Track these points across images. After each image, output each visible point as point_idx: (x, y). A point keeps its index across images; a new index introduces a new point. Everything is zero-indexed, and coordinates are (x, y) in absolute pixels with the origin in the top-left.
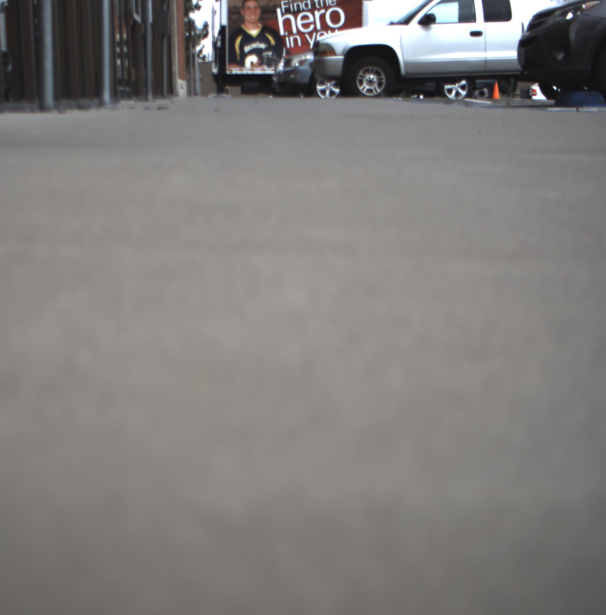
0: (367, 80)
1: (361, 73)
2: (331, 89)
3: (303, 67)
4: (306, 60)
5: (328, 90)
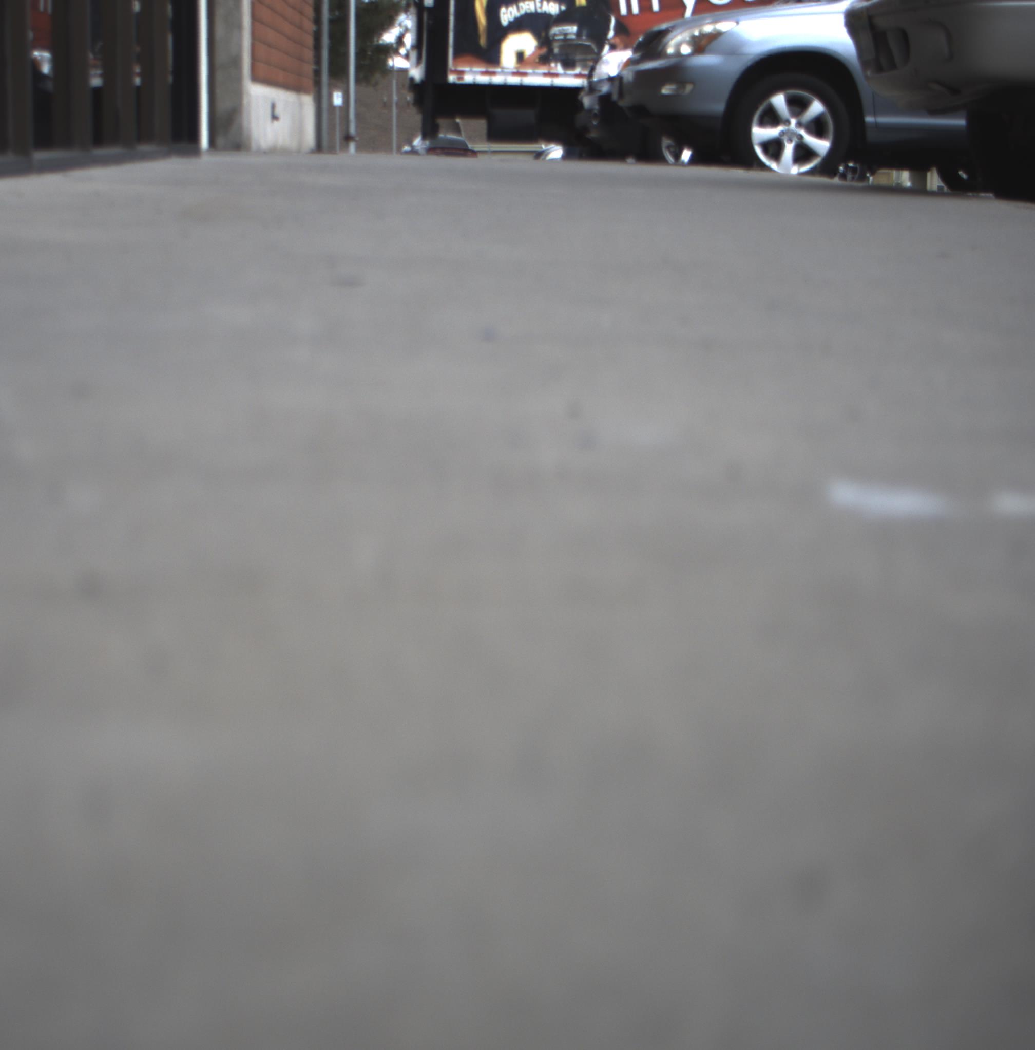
2: (801, 137)
3: (707, 60)
4: (717, 35)
5: (790, 140)
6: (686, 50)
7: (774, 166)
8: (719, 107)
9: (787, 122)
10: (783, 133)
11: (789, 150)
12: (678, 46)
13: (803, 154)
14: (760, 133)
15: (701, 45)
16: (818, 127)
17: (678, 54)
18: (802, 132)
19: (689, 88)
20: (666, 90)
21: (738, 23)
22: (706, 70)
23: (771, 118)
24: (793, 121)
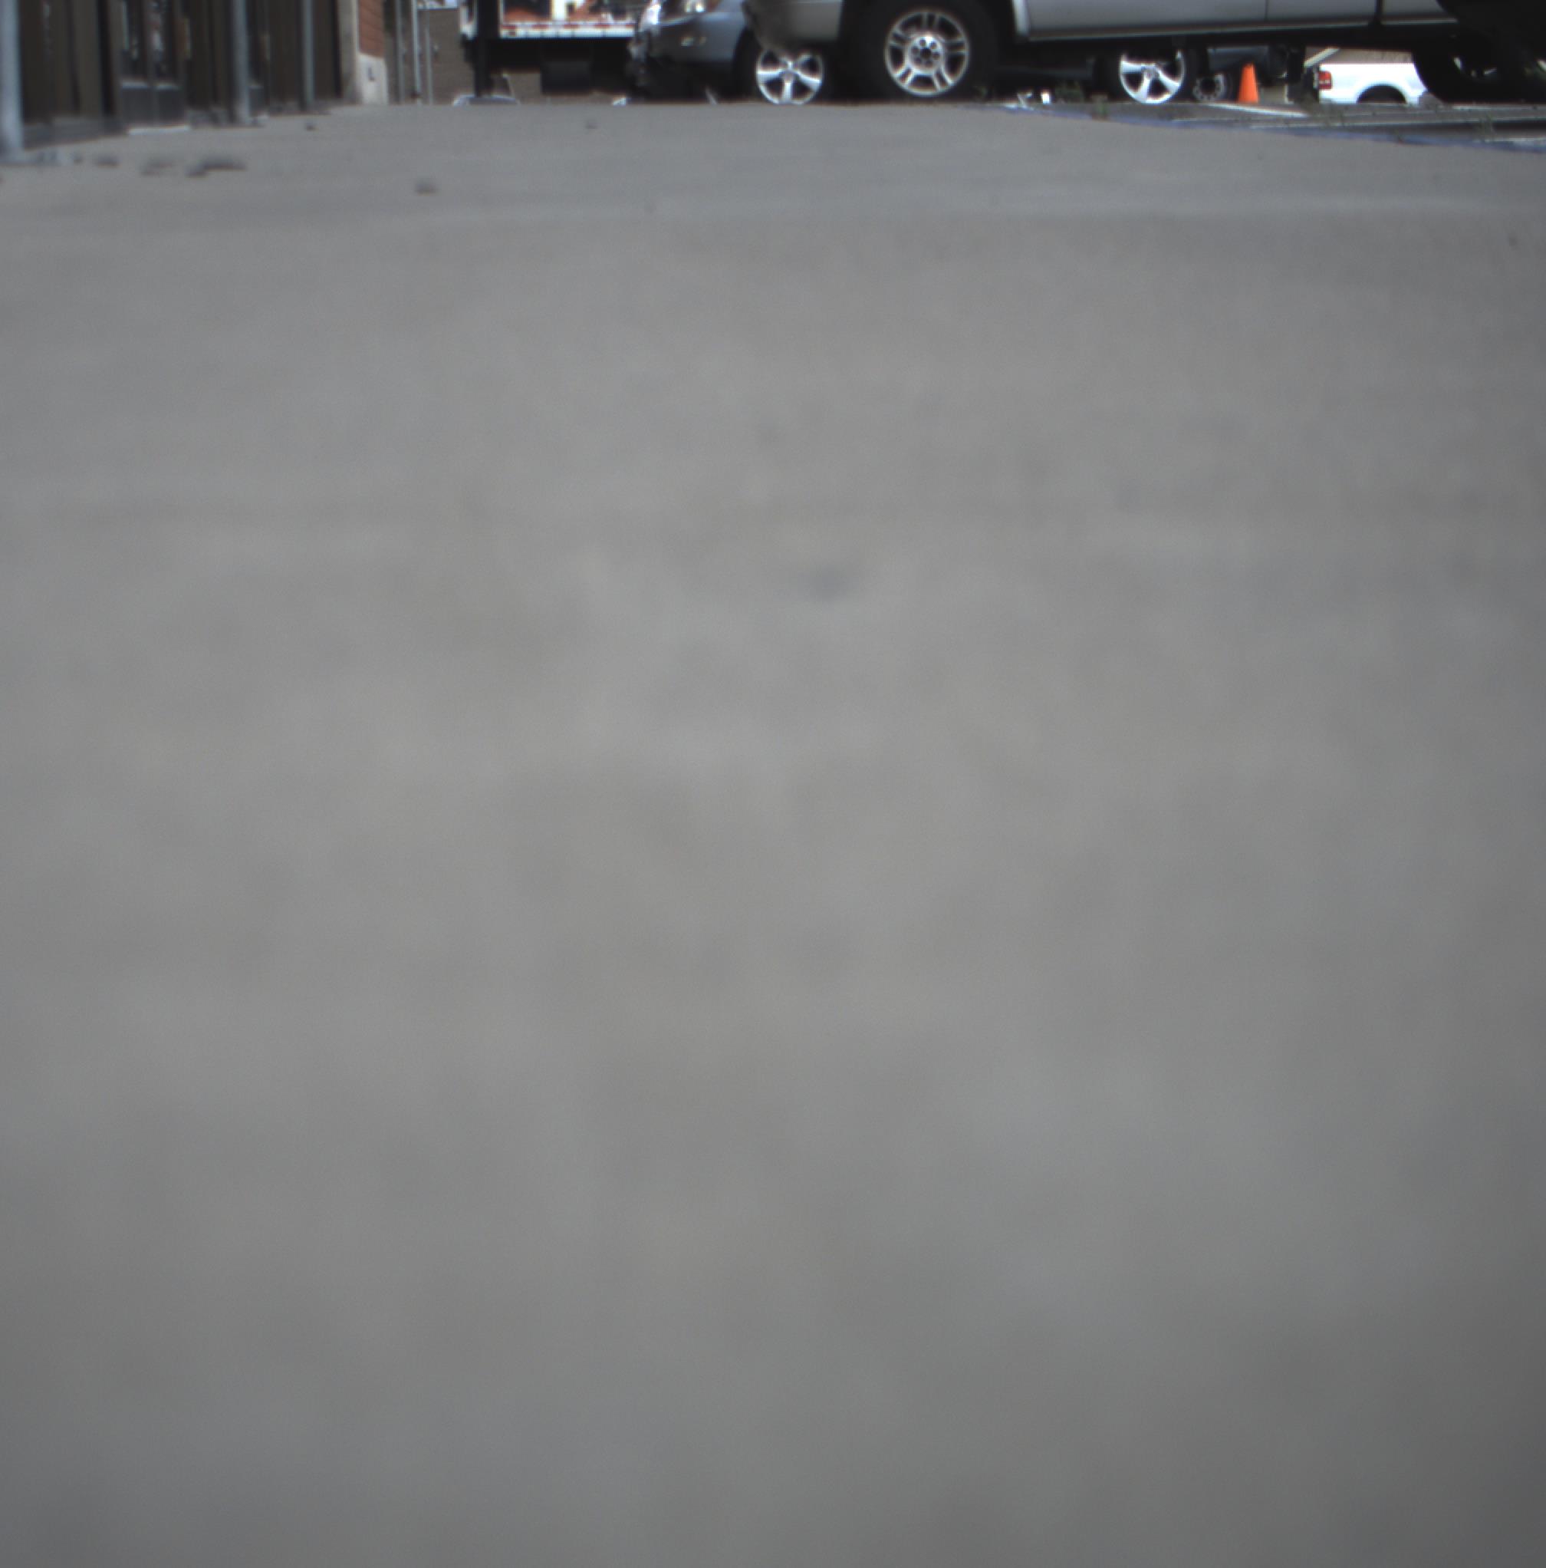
0: (915, 50)
1: (897, 29)
2: (797, 77)
3: (718, 16)
5: (788, 79)
6: (700, 8)
7: (775, 101)
8: (727, 53)
9: (785, 65)
10: (782, 74)
11: (788, 86)
12: (693, 7)
13: (800, 89)
14: (763, 74)
16: (811, 67)
17: (694, 13)
18: (799, 73)
19: (703, 40)
20: (686, 42)
22: (717, 24)
23: (772, 61)
24: (790, 64)
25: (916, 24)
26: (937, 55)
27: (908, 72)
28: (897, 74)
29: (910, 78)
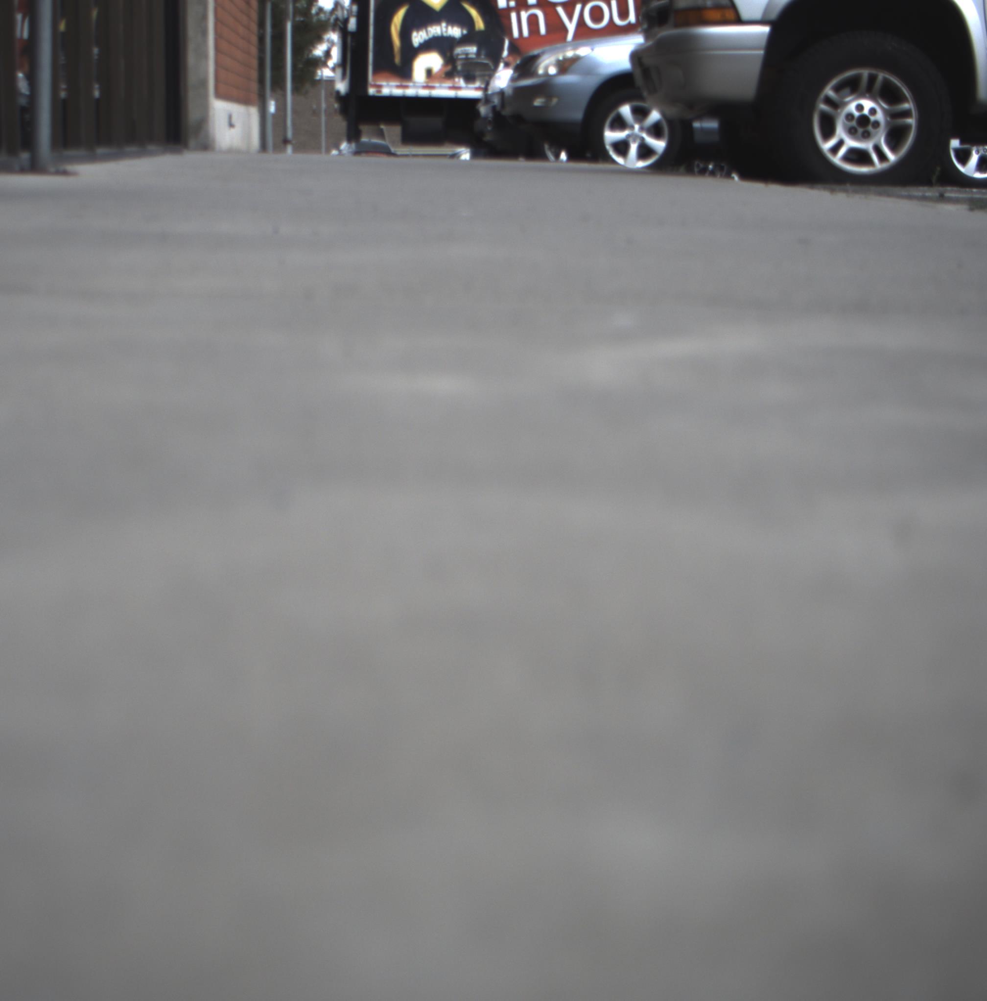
0: (850, 116)
1: (829, 91)
2: (643, 139)
3: (569, 78)
4: (576, 59)
5: (634, 141)
6: (552, 71)
7: (620, 160)
8: (578, 115)
9: (632, 127)
10: (628, 136)
11: (634, 148)
12: (546, 68)
13: (645, 151)
14: (611, 136)
15: (564, 66)
16: (656, 131)
17: (546, 74)
18: (644, 135)
19: (555, 101)
20: (538, 102)
21: (592, 50)
22: (568, 87)
23: (620, 123)
24: (637, 127)
25: (853, 87)
26: (876, 124)
27: (840, 143)
28: (827, 146)
29: (842, 151)
